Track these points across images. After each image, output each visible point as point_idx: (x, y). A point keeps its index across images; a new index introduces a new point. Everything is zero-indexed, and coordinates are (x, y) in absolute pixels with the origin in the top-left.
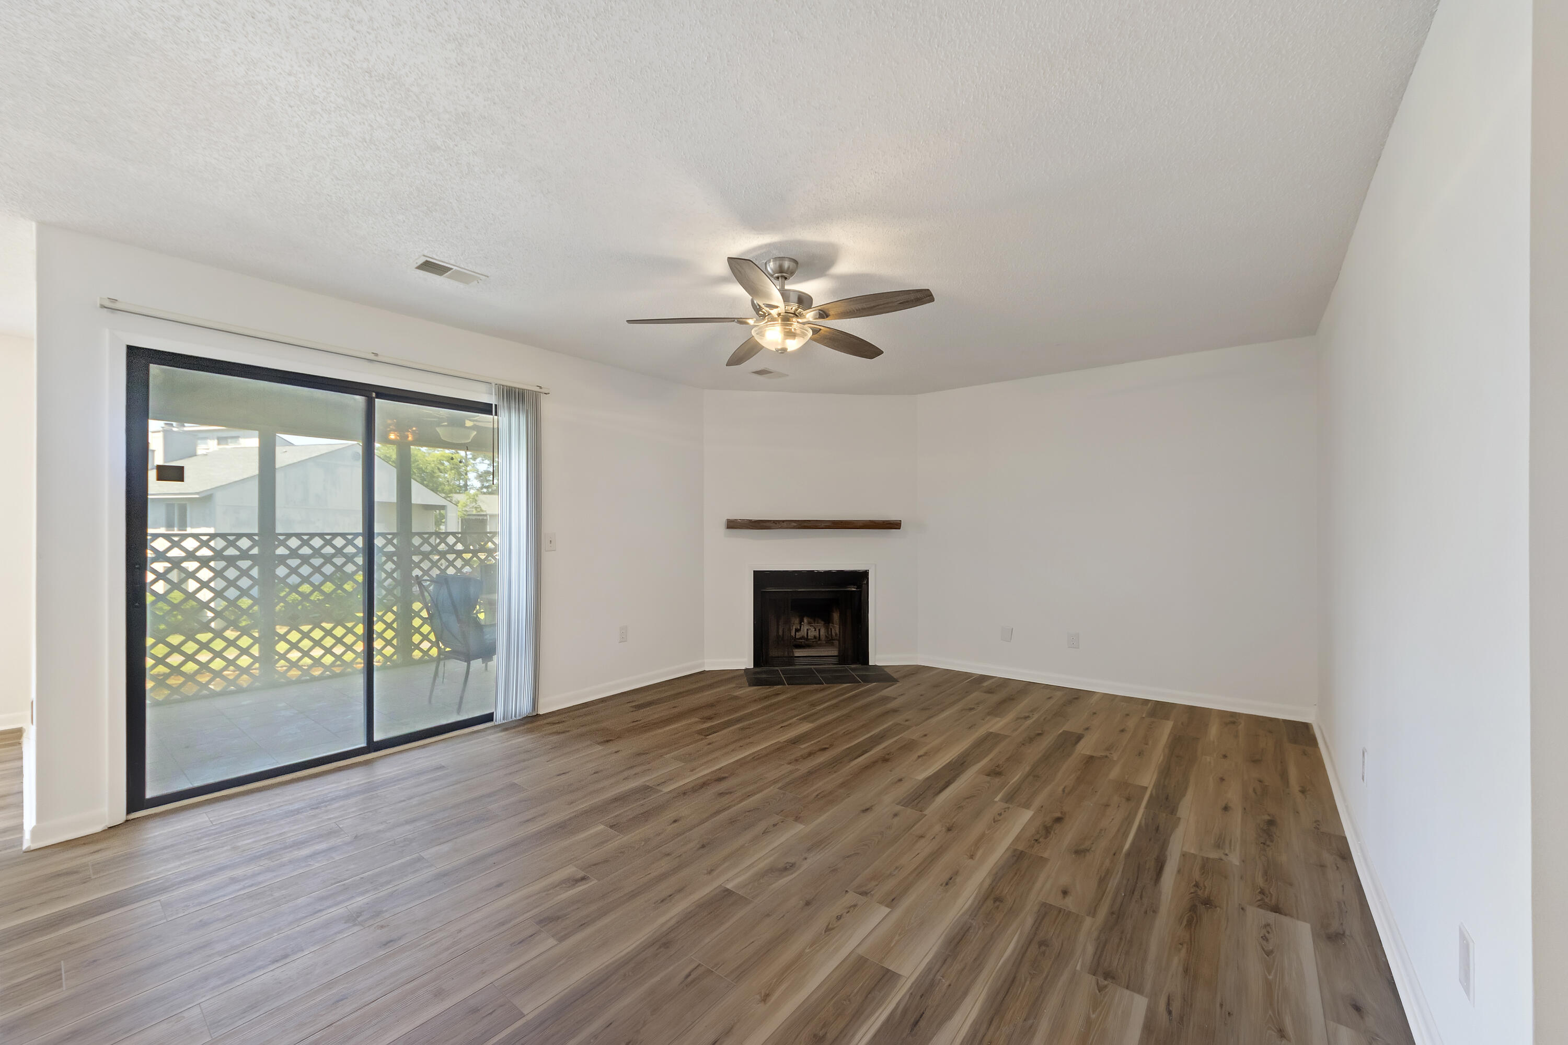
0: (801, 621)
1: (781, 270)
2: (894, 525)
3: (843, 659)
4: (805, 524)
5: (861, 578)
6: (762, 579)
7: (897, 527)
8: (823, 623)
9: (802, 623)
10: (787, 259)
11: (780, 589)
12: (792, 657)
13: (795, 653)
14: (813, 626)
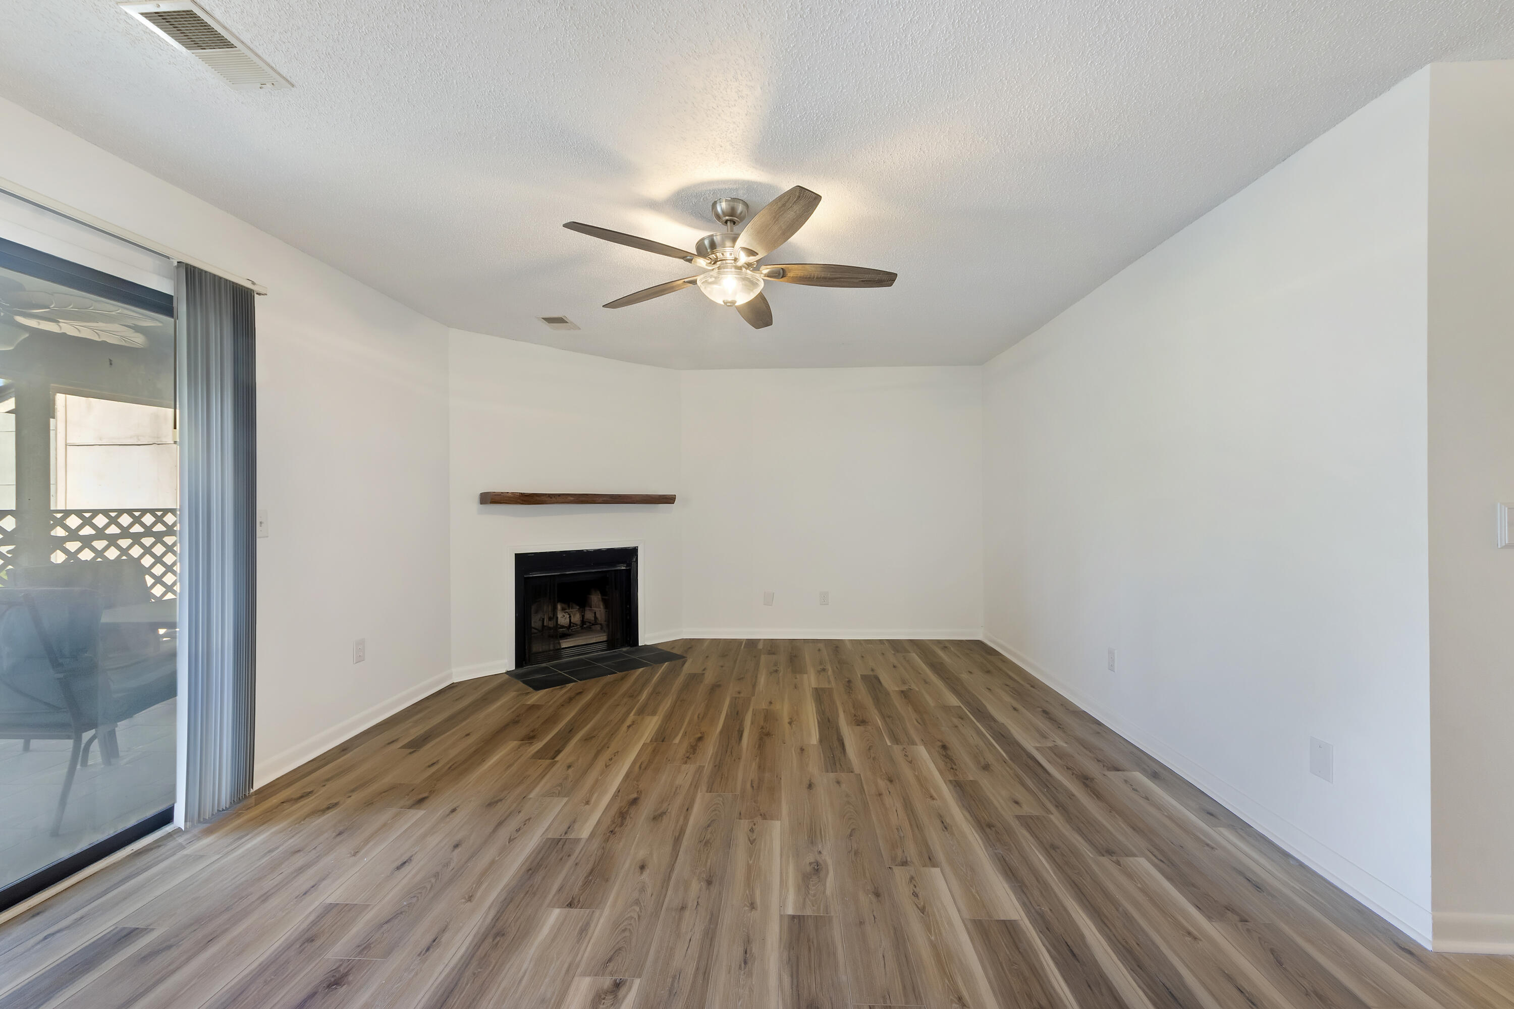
0: (554, 610)
1: (732, 212)
2: (669, 500)
3: (611, 644)
4: (583, 499)
5: (629, 555)
6: (524, 562)
7: (672, 501)
8: (578, 607)
10: (741, 202)
11: (543, 573)
12: (558, 649)
13: (562, 644)
14: (567, 612)
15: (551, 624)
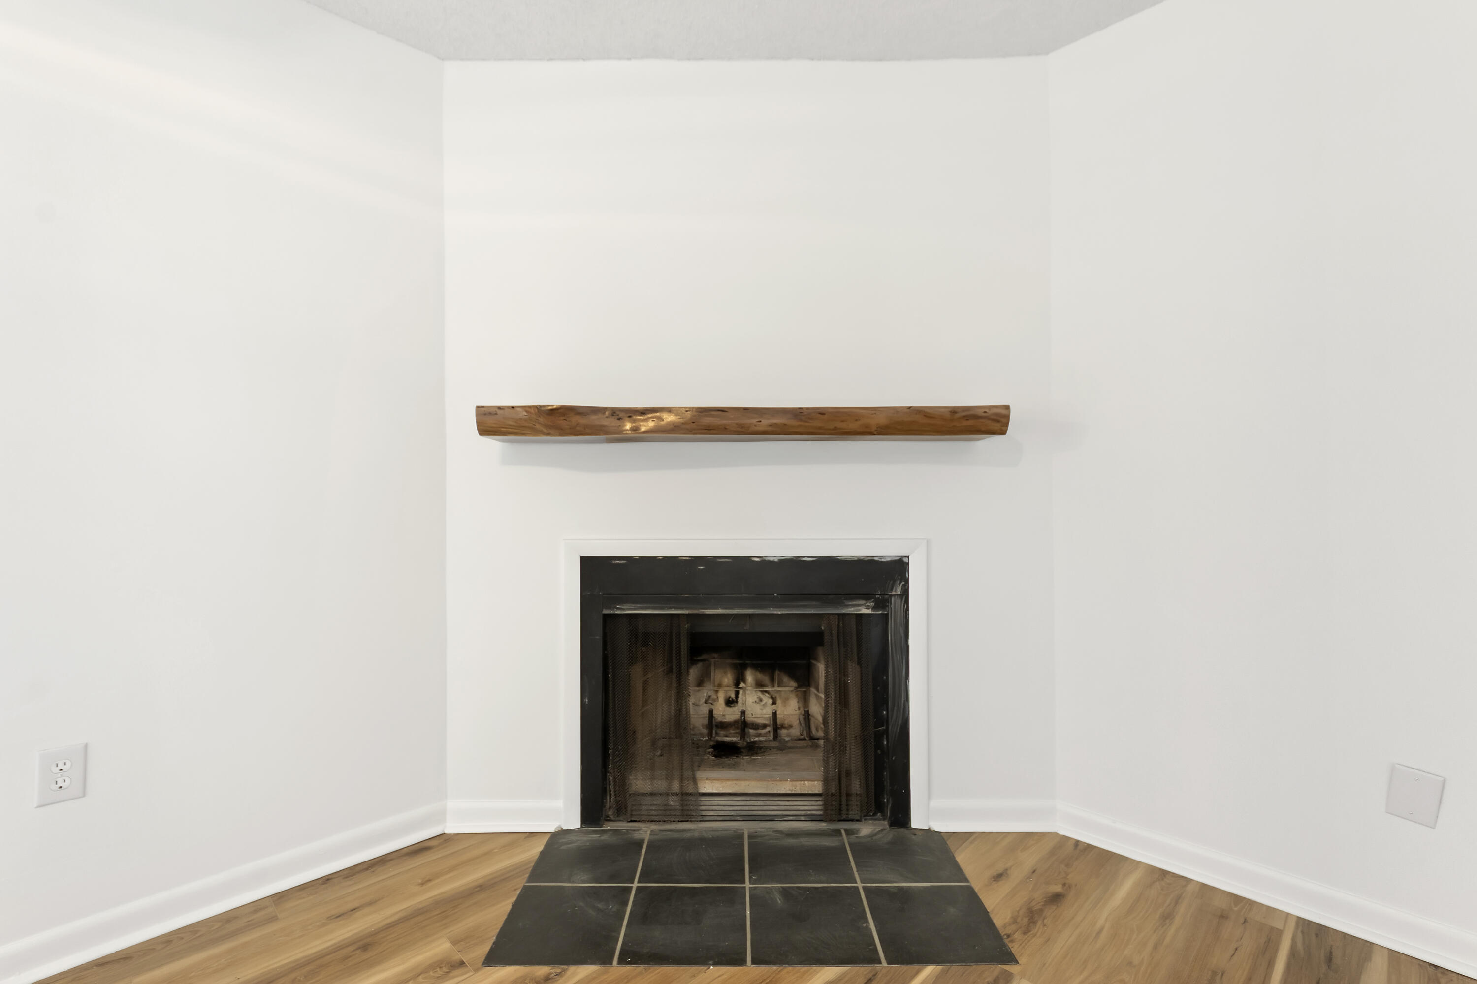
0: (739, 680)
2: (990, 423)
3: (836, 803)
6: (604, 580)
7: (996, 426)
9: (742, 685)
12: (692, 794)
13: (700, 784)
14: (766, 692)
15: (731, 715)
